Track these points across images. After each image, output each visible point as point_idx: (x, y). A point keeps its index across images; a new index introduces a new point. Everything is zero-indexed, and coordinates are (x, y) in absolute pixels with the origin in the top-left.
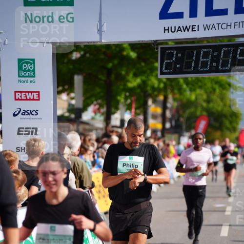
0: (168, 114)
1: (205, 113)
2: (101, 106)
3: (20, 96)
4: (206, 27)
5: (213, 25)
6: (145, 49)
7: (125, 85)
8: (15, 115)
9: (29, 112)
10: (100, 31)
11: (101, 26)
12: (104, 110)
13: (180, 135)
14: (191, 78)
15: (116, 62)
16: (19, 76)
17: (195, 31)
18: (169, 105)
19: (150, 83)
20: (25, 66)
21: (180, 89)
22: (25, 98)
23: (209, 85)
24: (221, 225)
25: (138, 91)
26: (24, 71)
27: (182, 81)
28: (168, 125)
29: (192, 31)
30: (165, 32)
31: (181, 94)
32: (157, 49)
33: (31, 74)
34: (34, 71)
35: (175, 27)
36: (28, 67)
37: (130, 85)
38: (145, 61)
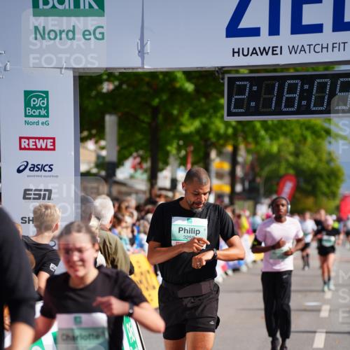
0: (239, 172)
1: (291, 172)
2: (143, 159)
3: (27, 144)
4: (293, 50)
5: (303, 46)
6: (206, 79)
7: (178, 130)
8: (19, 171)
9: (40, 167)
10: (142, 53)
11: (143, 45)
12: (147, 165)
13: (257, 202)
14: (272, 121)
15: (165, 97)
16: (26, 116)
17: (277, 54)
18: (240, 159)
19: (213, 127)
20: (34, 101)
21: (256, 137)
22: (35, 147)
23: (297, 131)
24: (315, 332)
25: (197, 138)
26: (32, 108)
27: (258, 125)
28: (239, 188)
29: (273, 54)
30: (233, 56)
31: (257, 143)
32: (223, 79)
33: (43, 112)
34: (47, 108)
35: (248, 49)
36: (39, 102)
37: (185, 130)
38: (206, 95)
